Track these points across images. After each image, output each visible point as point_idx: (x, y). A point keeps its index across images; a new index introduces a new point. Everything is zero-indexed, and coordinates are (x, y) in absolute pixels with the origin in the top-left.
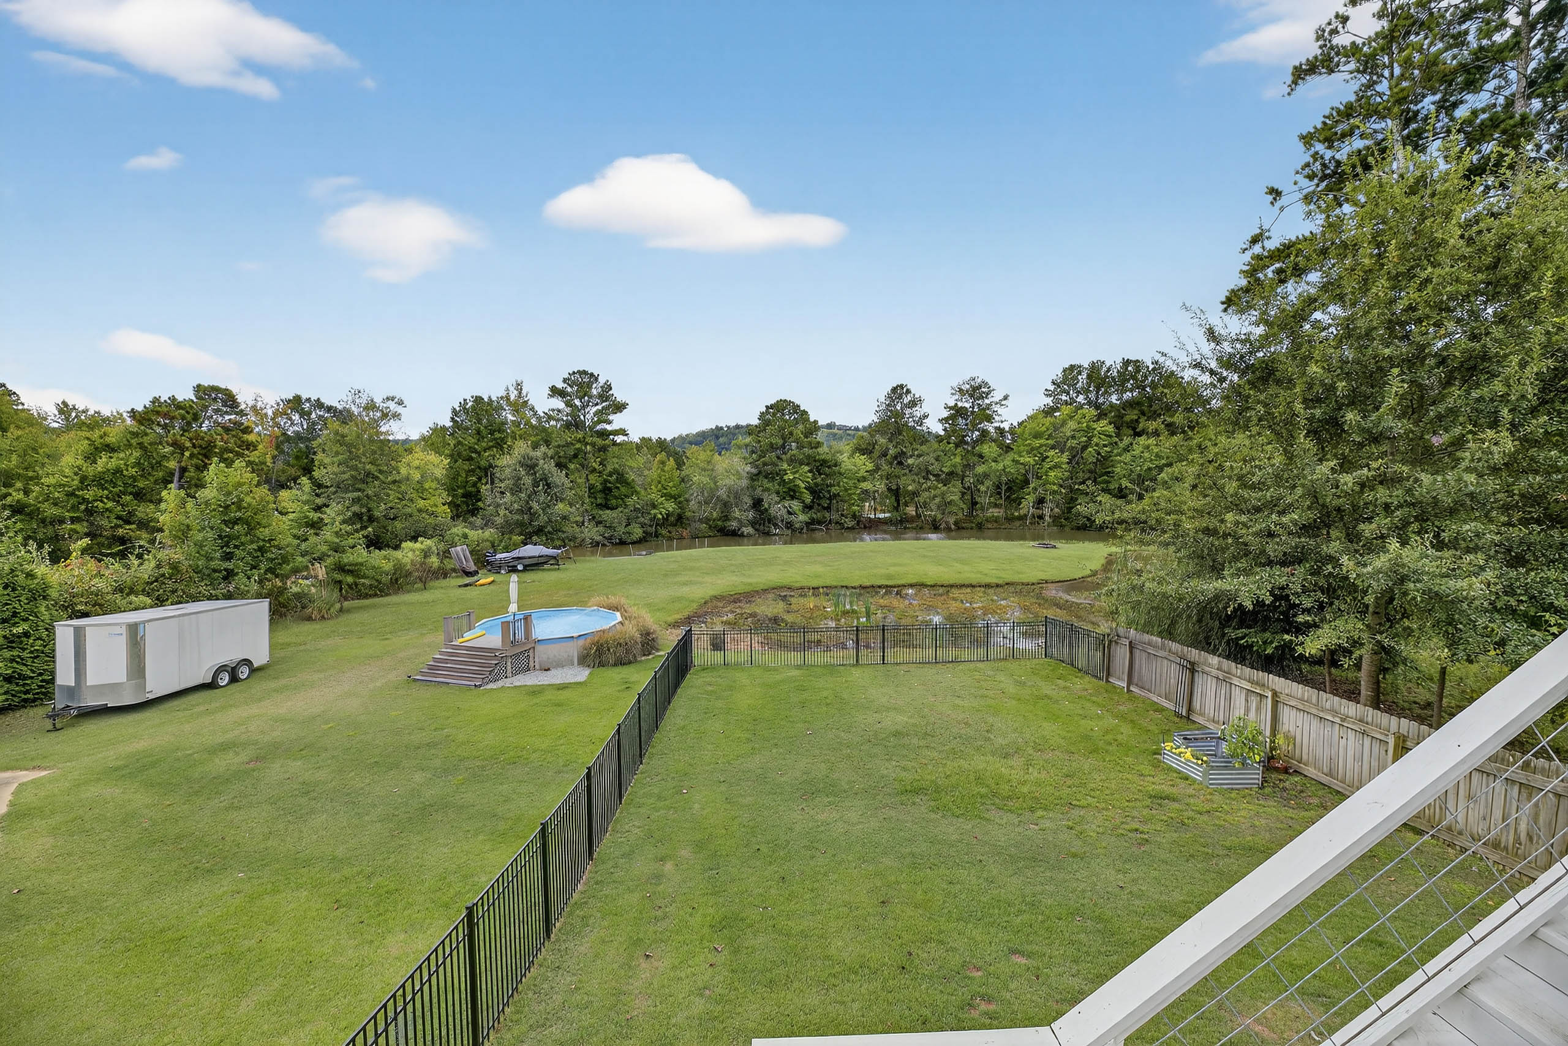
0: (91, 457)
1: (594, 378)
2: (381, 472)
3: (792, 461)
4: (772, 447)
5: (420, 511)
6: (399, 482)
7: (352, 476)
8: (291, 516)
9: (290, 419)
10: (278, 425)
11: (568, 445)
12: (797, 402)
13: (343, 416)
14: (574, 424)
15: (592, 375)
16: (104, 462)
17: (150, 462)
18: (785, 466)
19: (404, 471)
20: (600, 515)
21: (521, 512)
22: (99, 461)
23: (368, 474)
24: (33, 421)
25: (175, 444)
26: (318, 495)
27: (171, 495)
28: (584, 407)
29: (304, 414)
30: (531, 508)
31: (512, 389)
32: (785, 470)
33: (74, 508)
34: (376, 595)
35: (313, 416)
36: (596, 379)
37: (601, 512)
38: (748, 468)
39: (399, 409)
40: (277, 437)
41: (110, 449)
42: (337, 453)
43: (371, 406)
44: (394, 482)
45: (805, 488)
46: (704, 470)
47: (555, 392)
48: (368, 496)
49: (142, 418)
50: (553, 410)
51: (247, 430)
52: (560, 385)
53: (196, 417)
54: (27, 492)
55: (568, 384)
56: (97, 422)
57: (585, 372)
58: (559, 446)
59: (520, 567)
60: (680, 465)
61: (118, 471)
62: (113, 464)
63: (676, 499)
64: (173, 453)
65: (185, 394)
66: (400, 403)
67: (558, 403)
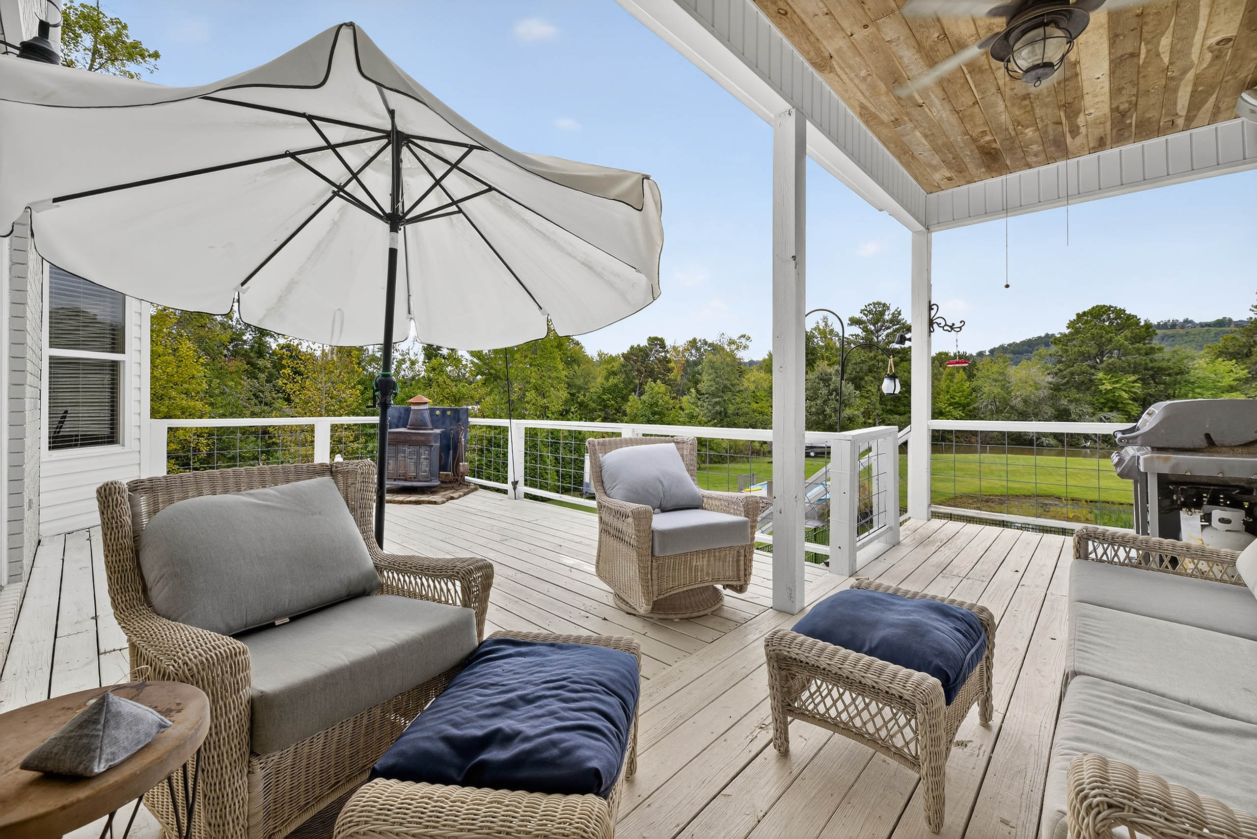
0: (607, 379)
1: (886, 307)
2: (732, 385)
3: (1111, 370)
4: (1085, 356)
5: (754, 411)
6: (742, 391)
7: (717, 388)
8: (686, 411)
9: (691, 353)
10: (684, 356)
11: (863, 362)
12: (1120, 306)
13: (715, 349)
14: (868, 345)
15: (884, 305)
16: (612, 381)
17: (629, 381)
18: (1101, 375)
19: (746, 385)
20: (889, 419)
21: (817, 414)
22: (610, 380)
23: (725, 387)
24: (589, 360)
25: (638, 370)
26: (699, 399)
27: (633, 397)
28: (877, 331)
29: (698, 349)
30: (825, 411)
31: (820, 322)
32: (1101, 380)
33: (600, 404)
34: (719, 462)
35: (702, 350)
36: (888, 308)
37: (890, 416)
38: (1049, 379)
39: (748, 343)
40: (684, 364)
41: (614, 374)
42: (710, 374)
43: (732, 342)
44: (739, 392)
45: (1130, 399)
46: (996, 380)
47: (854, 322)
48: (724, 400)
49: (626, 357)
50: (852, 335)
51: (669, 361)
52: (858, 315)
53: (647, 355)
54: (585, 395)
55: (864, 314)
56: (612, 359)
57: (879, 303)
58: (855, 364)
59: (812, 454)
60: (971, 376)
61: (616, 385)
62: (615, 381)
63: (964, 407)
64: (637, 375)
65: (644, 343)
66: (748, 338)
67: (857, 330)
